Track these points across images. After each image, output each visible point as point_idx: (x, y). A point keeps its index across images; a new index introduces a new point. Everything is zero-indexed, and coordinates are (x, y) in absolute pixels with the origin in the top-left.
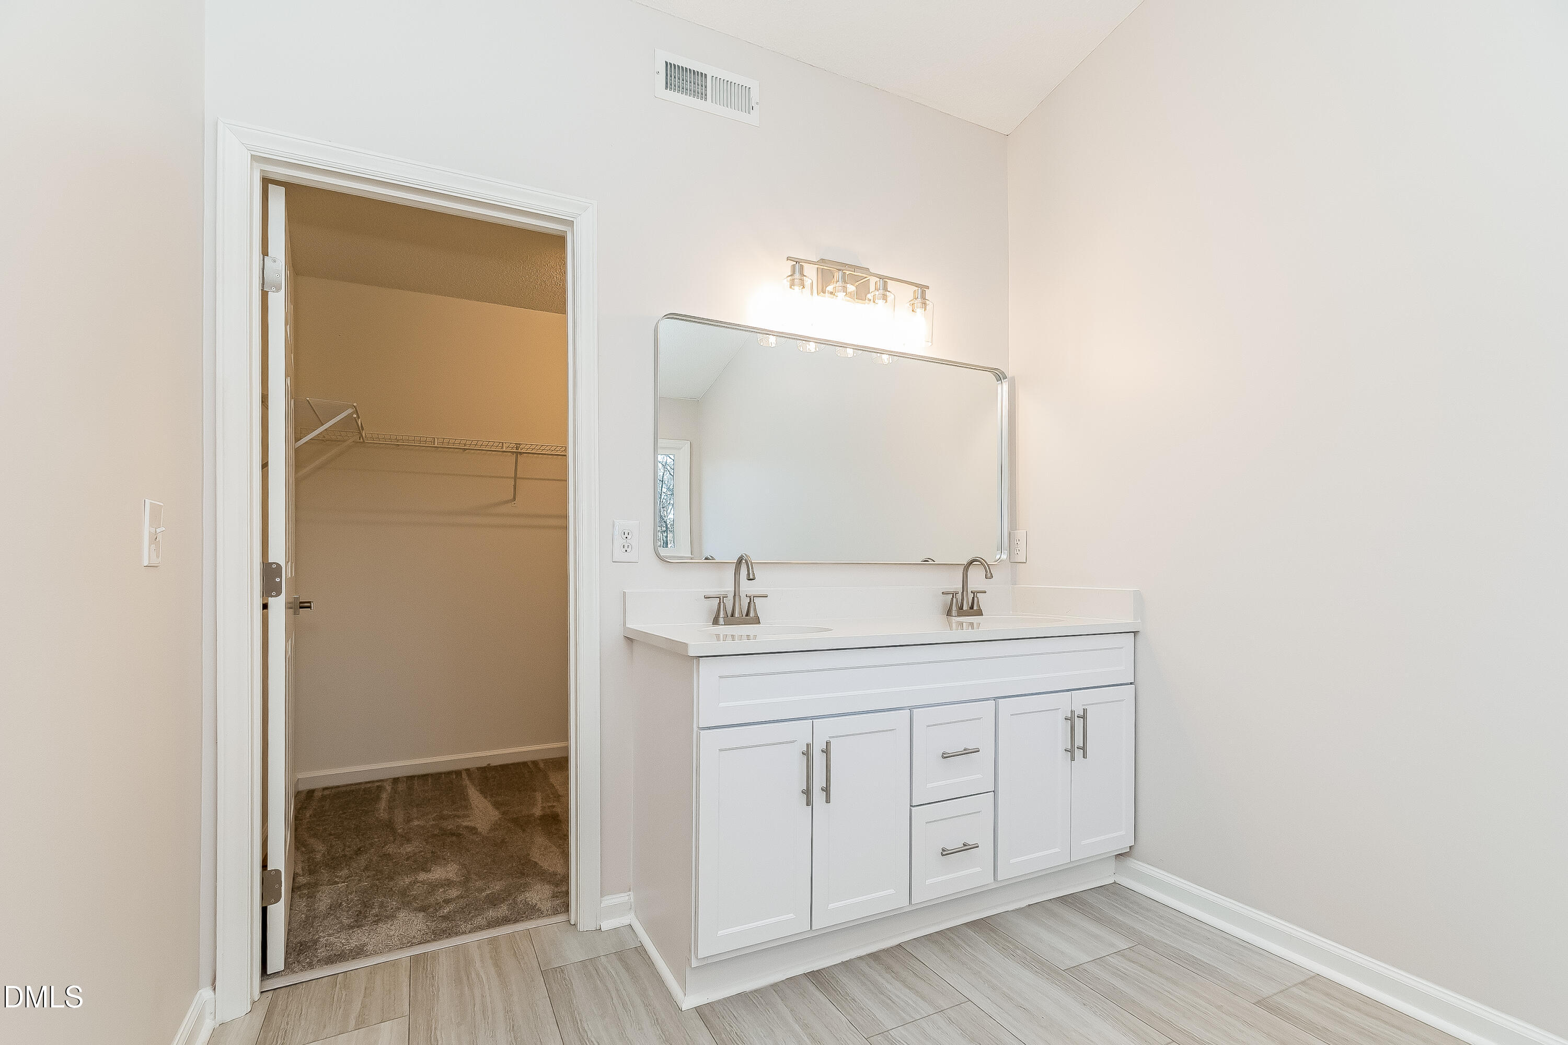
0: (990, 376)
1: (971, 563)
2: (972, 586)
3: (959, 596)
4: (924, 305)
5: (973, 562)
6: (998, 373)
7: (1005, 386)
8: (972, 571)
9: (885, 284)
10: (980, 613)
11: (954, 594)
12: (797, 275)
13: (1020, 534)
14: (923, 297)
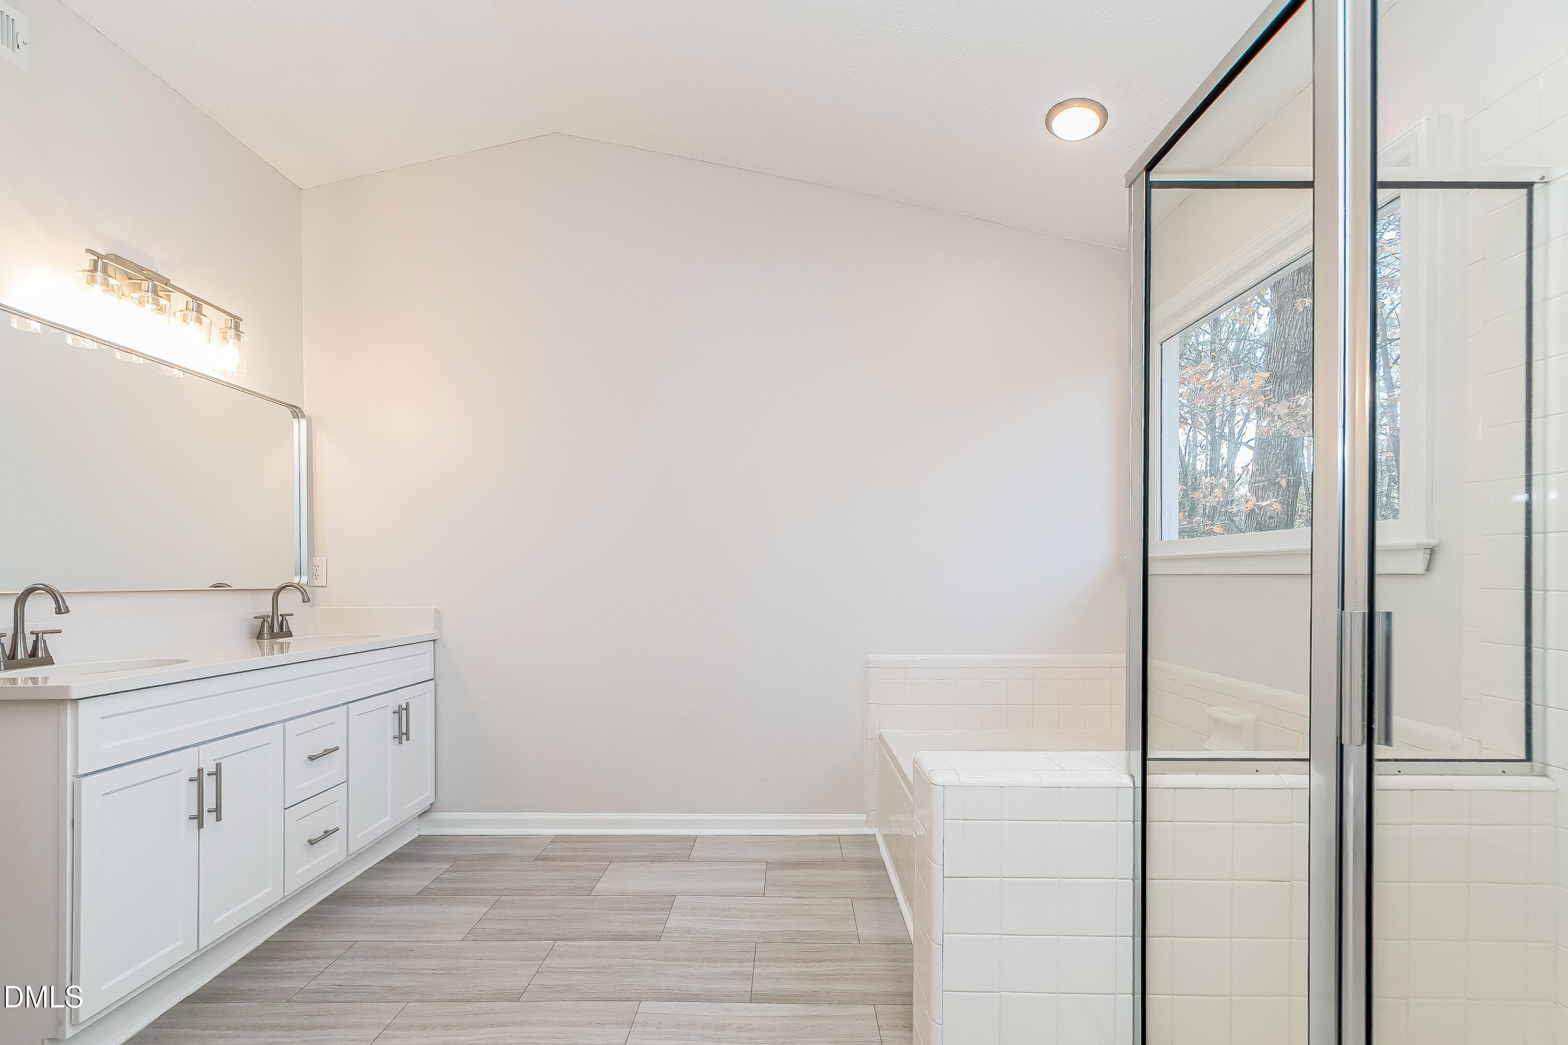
0: (287, 411)
1: (283, 588)
2: (282, 610)
3: (269, 620)
4: (238, 336)
5: (286, 587)
6: (297, 412)
7: (303, 423)
8: (282, 597)
9: (199, 306)
10: (289, 634)
11: (264, 618)
12: (99, 274)
13: (319, 560)
14: (237, 327)
